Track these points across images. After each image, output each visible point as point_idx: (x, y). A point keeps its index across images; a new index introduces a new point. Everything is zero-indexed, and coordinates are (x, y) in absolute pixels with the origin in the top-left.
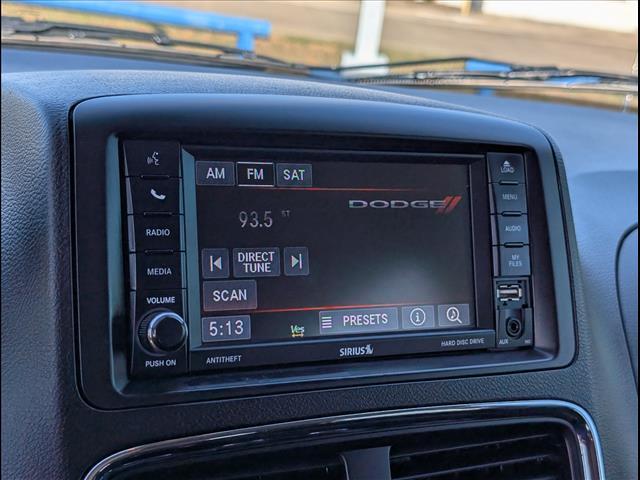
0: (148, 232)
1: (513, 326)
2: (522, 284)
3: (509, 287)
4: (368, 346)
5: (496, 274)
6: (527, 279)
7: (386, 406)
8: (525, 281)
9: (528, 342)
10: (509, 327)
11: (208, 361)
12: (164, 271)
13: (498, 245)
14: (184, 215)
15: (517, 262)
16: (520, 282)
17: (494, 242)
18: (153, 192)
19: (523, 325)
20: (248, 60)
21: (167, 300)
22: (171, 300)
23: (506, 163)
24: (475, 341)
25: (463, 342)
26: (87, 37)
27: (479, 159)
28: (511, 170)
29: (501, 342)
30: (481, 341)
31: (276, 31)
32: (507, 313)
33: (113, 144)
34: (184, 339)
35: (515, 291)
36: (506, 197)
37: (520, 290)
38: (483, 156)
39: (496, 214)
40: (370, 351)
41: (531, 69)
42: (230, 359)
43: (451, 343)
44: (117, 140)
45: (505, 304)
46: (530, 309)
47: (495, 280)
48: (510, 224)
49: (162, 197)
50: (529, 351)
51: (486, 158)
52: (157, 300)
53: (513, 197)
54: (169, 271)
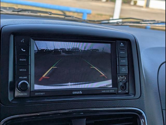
0: (20, 60)
1: (123, 87)
2: (126, 76)
3: (122, 77)
4: (81, 91)
5: (118, 73)
6: (127, 74)
7: (84, 107)
8: (127, 75)
9: (127, 92)
10: (122, 88)
11: (36, 94)
12: (24, 70)
13: (119, 65)
14: (30, 55)
15: (124, 70)
16: (125, 75)
17: (118, 64)
18: (22, 49)
19: (126, 87)
20: (72, 19)
21: (25, 78)
22: (26, 77)
23: (122, 43)
24: (111, 91)
25: (108, 91)
26: (31, 13)
27: (114, 42)
28: (123, 45)
29: (119, 91)
30: (113, 91)
31: (93, 12)
32: (121, 84)
33: (12, 37)
34: (28, 88)
35: (124, 78)
36: (121, 52)
37: (125, 78)
38: (115, 42)
39: (118, 57)
40: (81, 93)
41: (148, 21)
42: (42, 94)
43: (105, 91)
44: (13, 36)
45: (121, 81)
46: (128, 83)
47: (118, 75)
48: (122, 60)
49: (25, 51)
50: (127, 94)
51: (116, 42)
52: (22, 78)
53: (123, 52)
54: (26, 70)
